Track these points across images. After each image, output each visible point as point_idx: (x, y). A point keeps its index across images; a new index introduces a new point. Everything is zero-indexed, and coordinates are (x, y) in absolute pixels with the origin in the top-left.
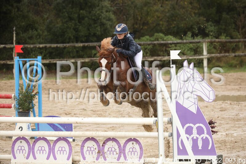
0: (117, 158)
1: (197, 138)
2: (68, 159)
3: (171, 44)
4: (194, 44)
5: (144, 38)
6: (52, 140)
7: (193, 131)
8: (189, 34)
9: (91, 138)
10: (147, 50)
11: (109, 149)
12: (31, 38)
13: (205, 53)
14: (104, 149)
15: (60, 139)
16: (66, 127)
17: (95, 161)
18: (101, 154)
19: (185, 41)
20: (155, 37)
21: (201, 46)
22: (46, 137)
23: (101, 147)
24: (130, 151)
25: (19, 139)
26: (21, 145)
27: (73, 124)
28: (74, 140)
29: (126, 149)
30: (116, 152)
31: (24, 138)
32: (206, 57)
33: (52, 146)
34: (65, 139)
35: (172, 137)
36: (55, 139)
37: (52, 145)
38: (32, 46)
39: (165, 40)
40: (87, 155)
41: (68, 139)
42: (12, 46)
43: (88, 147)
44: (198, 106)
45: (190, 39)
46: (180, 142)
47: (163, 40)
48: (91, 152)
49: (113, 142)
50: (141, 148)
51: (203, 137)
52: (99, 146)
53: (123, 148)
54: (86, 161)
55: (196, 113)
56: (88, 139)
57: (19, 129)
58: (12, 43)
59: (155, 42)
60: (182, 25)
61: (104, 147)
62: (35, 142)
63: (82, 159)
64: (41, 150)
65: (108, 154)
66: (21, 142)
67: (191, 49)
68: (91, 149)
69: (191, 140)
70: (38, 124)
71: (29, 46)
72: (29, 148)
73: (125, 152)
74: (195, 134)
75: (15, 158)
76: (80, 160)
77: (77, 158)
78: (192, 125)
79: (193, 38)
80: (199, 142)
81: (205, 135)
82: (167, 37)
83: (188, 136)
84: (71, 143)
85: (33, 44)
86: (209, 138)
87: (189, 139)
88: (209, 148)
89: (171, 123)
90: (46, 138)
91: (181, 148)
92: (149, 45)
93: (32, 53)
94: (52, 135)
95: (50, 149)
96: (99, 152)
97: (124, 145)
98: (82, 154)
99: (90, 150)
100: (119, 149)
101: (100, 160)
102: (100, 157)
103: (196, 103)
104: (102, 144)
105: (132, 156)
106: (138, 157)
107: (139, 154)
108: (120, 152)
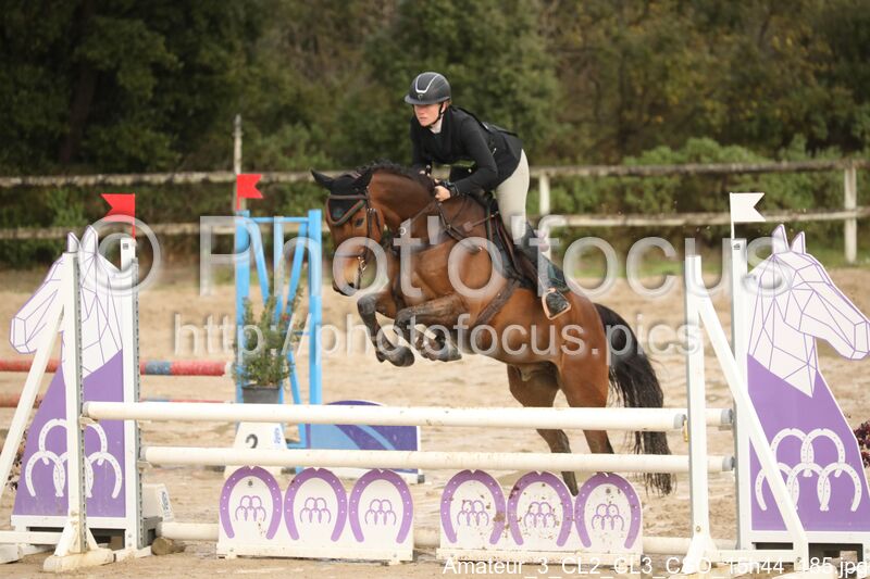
0: (556, 539)
1: (815, 476)
2: (401, 538)
3: (740, 173)
4: (816, 175)
5: (654, 154)
6: (351, 479)
7: (803, 454)
8: (800, 141)
9: (473, 471)
10: (663, 192)
11: (530, 507)
12: (289, 151)
13: (850, 201)
14: (515, 507)
15: (374, 474)
16: (395, 438)
17: (487, 544)
18: (506, 524)
19: (785, 164)
20: (689, 149)
21: (839, 178)
22: (330, 469)
23: (506, 502)
24: (597, 516)
25: (243, 472)
26: (251, 492)
27: (418, 428)
28: (421, 480)
29: (587, 509)
30: (555, 519)
31: (260, 472)
32: (854, 215)
33: (348, 496)
34: (390, 475)
35: (733, 472)
36: (360, 473)
37: (348, 492)
38: (293, 178)
39: (723, 162)
40: (460, 527)
41: (403, 475)
42: (229, 177)
43: (464, 502)
44: (817, 372)
45: (802, 156)
46: (759, 487)
47: (716, 161)
48: (473, 518)
49: (544, 485)
50: (634, 506)
51: (834, 472)
52: (499, 498)
53: (577, 506)
54: (457, 545)
55: (811, 395)
56: (465, 475)
57: (247, 441)
58: (230, 168)
59: (691, 168)
60: (778, 112)
61: (516, 502)
62: (295, 484)
63: (444, 539)
64: (316, 510)
65: (528, 524)
66: (250, 483)
67: (805, 188)
68: (473, 508)
69: (797, 481)
70: (308, 426)
71: (283, 178)
72: (277, 504)
73: (583, 517)
74: (807, 463)
75: (230, 533)
76: (439, 540)
77: (426, 537)
78: (797, 433)
79: (810, 153)
80: (819, 487)
81: (840, 466)
82: (728, 150)
83: (786, 468)
84: (411, 489)
85: (295, 170)
86: (853, 474)
87: (789, 480)
88: (854, 508)
89: (734, 427)
90: (330, 473)
91: (764, 507)
92: (670, 175)
93: (293, 198)
94: (350, 461)
95: (342, 506)
96: (499, 518)
98: (444, 525)
99: (470, 511)
100: (565, 508)
101: (502, 540)
102: (503, 534)
103: (812, 363)
104: (509, 492)
105: (605, 531)
106: (626, 534)
107: (628, 524)
108: (568, 519)
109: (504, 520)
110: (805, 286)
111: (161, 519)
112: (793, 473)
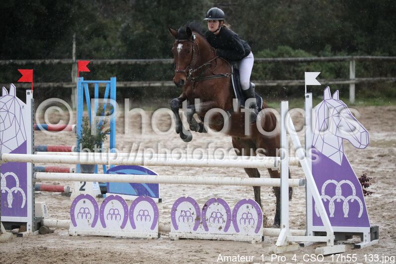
0: (223, 228)
1: (342, 201)
2: (153, 228)
3: (302, 62)
4: (336, 63)
5: (262, 53)
7: (336, 191)
8: (328, 47)
9: (186, 198)
10: (267, 70)
11: (212, 214)
13: (352, 75)
15: (141, 199)
17: (192, 231)
19: (322, 58)
20: (278, 51)
21: (346, 64)
23: (201, 211)
24: (243, 218)
25: (81, 197)
28: (160, 201)
29: (238, 215)
30: (223, 220)
31: (88, 197)
32: (354, 81)
33: (129, 208)
34: (148, 199)
38: (99, 62)
39: (293, 57)
40: (180, 223)
41: (153, 199)
42: (70, 61)
43: (182, 211)
44: (344, 154)
45: (330, 54)
48: (186, 218)
49: (218, 204)
50: (259, 214)
51: (350, 200)
52: (197, 209)
53: (233, 213)
55: (340, 164)
56: (182, 199)
57: (81, 182)
58: (70, 57)
59: (279, 59)
60: (319, 35)
61: (205, 212)
62: (105, 203)
64: (114, 214)
65: (211, 222)
66: (84, 202)
67: (331, 69)
68: (186, 214)
72: (96, 212)
73: (236, 219)
74: (339, 196)
75: (75, 225)
78: (334, 182)
79: (333, 53)
80: (344, 207)
81: (354, 197)
82: (296, 51)
83: (329, 198)
84: (157, 205)
86: (360, 201)
87: (331, 203)
88: (360, 216)
90: (121, 197)
91: (319, 215)
95: (126, 213)
97: (234, 209)
98: (172, 221)
100: (228, 214)
102: (199, 226)
103: (341, 150)
104: (202, 207)
105: (246, 225)
106: (255, 226)
107: (256, 222)
108: (229, 220)
109: (200, 220)
111: (43, 218)
112: (332, 200)
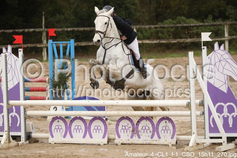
0: (150, 137)
2: (104, 137)
7: (224, 110)
9: (125, 117)
11: (143, 127)
17: (130, 138)
18: (135, 132)
22: (82, 117)
23: (135, 126)
24: (163, 130)
30: (150, 131)
35: (203, 116)
36: (91, 118)
37: (88, 125)
38: (60, 30)
40: (121, 134)
43: (123, 126)
44: (228, 86)
46: (211, 120)
48: (125, 131)
49: (146, 121)
50: (174, 126)
51: (233, 116)
53: (156, 126)
54: (121, 139)
55: (226, 93)
57: (54, 109)
61: (138, 126)
63: (117, 137)
64: (78, 129)
65: (142, 132)
66: (58, 121)
69: (222, 118)
71: (57, 30)
72: (66, 127)
73: (158, 130)
76: (115, 138)
77: (112, 136)
78: (222, 104)
80: (229, 120)
83: (219, 115)
87: (220, 118)
91: (213, 126)
95: (86, 128)
96: (133, 131)
97: (157, 124)
98: (117, 133)
99: (125, 129)
100: (153, 127)
101: (134, 138)
102: (134, 136)
104: (136, 123)
105: (165, 134)
106: (171, 135)
107: (172, 132)
108: (154, 131)
109: (135, 131)
110: (224, 60)
111: (32, 133)
112: (221, 116)
